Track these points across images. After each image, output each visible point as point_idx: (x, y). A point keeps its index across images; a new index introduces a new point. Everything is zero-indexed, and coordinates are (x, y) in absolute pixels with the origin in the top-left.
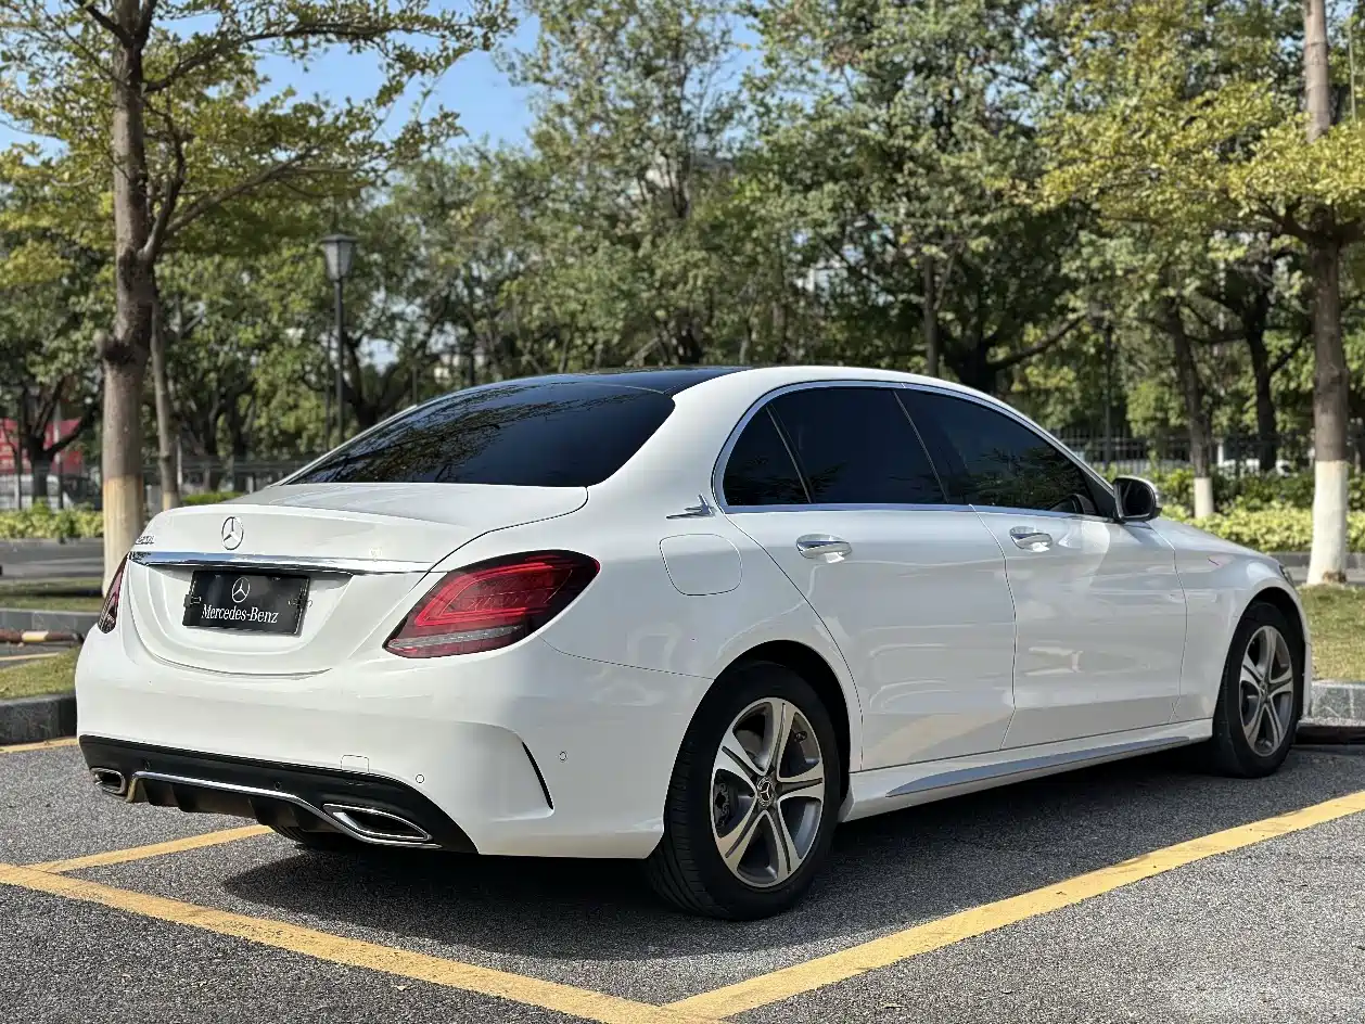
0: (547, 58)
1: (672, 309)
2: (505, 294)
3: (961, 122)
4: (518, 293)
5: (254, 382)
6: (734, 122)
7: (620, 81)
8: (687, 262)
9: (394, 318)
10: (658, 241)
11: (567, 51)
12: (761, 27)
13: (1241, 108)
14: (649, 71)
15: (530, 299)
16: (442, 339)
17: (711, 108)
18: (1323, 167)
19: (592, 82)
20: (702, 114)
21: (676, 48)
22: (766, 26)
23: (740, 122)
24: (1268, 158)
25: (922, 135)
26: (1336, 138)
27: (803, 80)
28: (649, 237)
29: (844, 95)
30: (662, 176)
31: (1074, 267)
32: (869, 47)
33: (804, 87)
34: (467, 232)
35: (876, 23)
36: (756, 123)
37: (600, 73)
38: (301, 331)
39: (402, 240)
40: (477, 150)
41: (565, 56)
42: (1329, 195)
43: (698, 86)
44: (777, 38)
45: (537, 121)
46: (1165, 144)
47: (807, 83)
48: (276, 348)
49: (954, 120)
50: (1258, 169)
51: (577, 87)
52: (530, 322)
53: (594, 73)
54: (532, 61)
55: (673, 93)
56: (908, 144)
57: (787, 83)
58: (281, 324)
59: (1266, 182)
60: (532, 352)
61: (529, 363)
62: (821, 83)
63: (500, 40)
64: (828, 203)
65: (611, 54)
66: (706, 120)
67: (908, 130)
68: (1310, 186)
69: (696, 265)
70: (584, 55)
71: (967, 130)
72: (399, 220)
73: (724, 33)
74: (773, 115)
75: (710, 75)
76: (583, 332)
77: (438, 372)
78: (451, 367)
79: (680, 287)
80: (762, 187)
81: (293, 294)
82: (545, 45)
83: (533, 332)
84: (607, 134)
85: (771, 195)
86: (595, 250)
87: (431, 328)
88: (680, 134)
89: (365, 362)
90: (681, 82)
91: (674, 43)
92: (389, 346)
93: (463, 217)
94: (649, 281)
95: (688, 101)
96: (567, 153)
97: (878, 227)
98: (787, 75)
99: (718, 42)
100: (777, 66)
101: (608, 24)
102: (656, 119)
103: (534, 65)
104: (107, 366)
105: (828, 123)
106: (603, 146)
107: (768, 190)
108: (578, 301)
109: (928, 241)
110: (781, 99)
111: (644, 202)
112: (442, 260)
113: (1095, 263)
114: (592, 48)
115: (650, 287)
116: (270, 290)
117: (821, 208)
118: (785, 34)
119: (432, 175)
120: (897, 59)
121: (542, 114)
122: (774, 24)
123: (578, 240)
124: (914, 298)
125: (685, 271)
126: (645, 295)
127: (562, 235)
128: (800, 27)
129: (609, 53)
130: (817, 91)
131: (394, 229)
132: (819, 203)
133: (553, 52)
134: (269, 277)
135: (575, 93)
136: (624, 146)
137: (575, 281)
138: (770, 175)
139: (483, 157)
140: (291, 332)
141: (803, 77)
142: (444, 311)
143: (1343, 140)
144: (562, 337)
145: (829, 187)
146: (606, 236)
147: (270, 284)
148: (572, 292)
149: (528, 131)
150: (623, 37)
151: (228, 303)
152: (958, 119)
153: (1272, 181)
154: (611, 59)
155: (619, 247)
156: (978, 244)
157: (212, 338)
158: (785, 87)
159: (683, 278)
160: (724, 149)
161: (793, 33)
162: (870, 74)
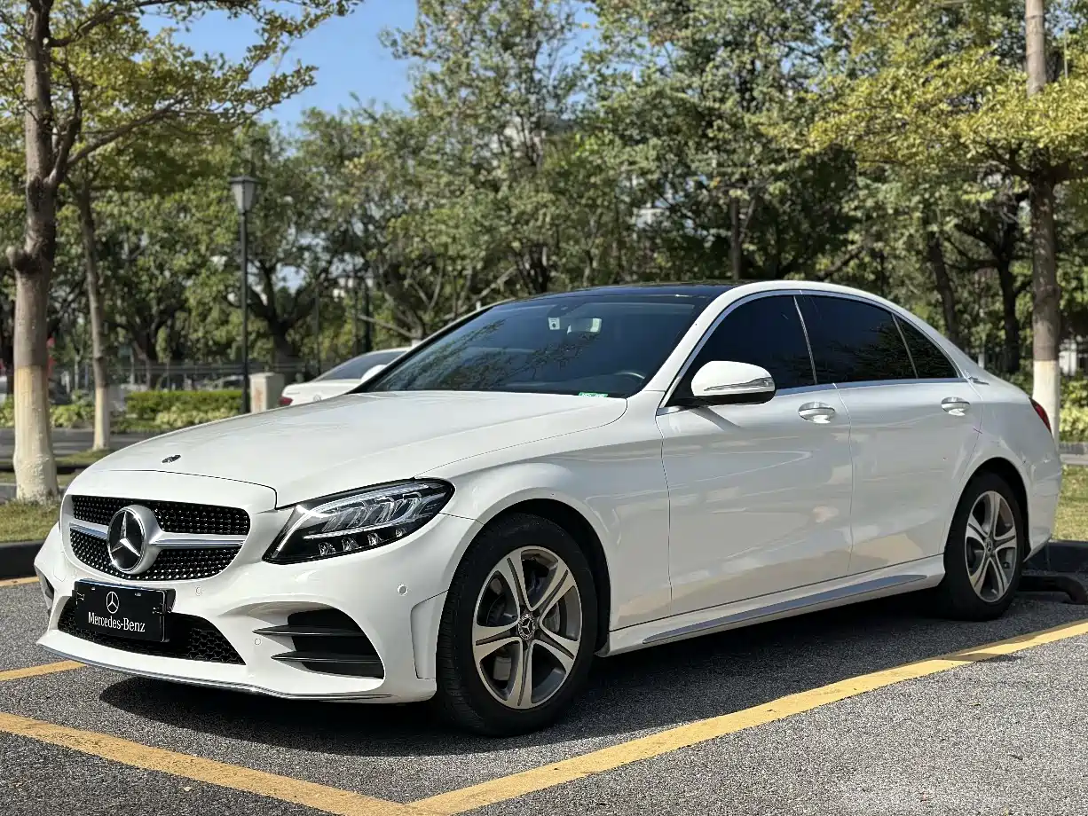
0: (423, 36)
1: (525, 241)
2: (391, 230)
3: (760, 88)
4: (402, 229)
5: (186, 300)
6: (577, 89)
7: (483, 55)
8: (538, 203)
9: (302, 249)
10: (514, 184)
11: (440, 30)
12: (598, 10)
13: (971, 69)
14: (507, 46)
15: (412, 233)
16: (341, 266)
17: (558, 77)
18: (1037, 117)
19: (460, 56)
20: (551, 82)
21: (529, 27)
22: (602, 9)
23: (583, 89)
24: (992, 109)
25: (728, 99)
26: (1049, 94)
27: (632, 54)
28: (507, 183)
29: (666, 66)
30: (518, 133)
31: (853, 206)
32: (687, 27)
33: (633, 60)
34: (360, 179)
35: (691, 8)
36: (594, 90)
37: (467, 48)
38: (224, 259)
39: (308, 185)
40: (365, 111)
41: (436, 33)
42: (1042, 140)
43: (547, 58)
44: (611, 19)
45: (413, 88)
46: (907, 98)
47: (635, 56)
48: (204, 272)
49: (754, 86)
50: (984, 120)
51: (448, 59)
52: (411, 252)
53: (462, 48)
54: (411, 38)
55: (527, 64)
56: (717, 105)
57: (618, 56)
58: (208, 254)
59: (991, 130)
60: (413, 277)
61: (411, 285)
62: (648, 57)
63: (352, 7)
64: (653, 154)
65: (476, 33)
66: (555, 87)
67: (718, 94)
68: (1025, 133)
69: (545, 206)
70: (454, 33)
71: (765, 94)
72: (307, 169)
73: (568, 16)
74: (609, 83)
75: (557, 50)
76: (453, 260)
77: (336, 292)
78: (347, 289)
79: (531, 224)
80: (599, 142)
81: (219, 229)
82: (422, 26)
83: (413, 261)
84: (472, 98)
85: (606, 148)
86: (462, 193)
87: (333, 257)
88: (533, 98)
89: (278, 286)
90: (533, 55)
91: (527, 24)
92: (297, 272)
93: (355, 166)
94: (506, 218)
95: (540, 71)
96: (440, 114)
97: (695, 174)
98: (619, 49)
99: (563, 22)
100: (611, 42)
101: (473, 9)
102: (513, 86)
103: (412, 42)
104: (17, 274)
105: (652, 89)
106: (469, 108)
107: (603, 144)
108: (448, 235)
109: (733, 186)
110: (615, 70)
111: (503, 153)
112: (340, 201)
113: (870, 203)
114: (460, 29)
115: (508, 223)
116: (200, 225)
117: (647, 159)
118: (617, 16)
119: (333, 132)
120: (710, 37)
121: (418, 83)
122: (608, 9)
123: (449, 184)
124: (723, 233)
125: (536, 209)
126: (503, 230)
127: (435, 180)
128: (630, 11)
129: (474, 33)
130: (643, 62)
131: (302, 176)
132: (645, 155)
133: (427, 32)
134: (198, 215)
135: (446, 64)
136: (487, 107)
137: (446, 218)
138: (606, 132)
139: (371, 116)
140: (215, 259)
141: (632, 51)
142: (343, 243)
143: (1054, 95)
144: (437, 265)
145: (654, 141)
146: (472, 181)
147: (199, 220)
148: (443, 227)
149: (406, 97)
150: (485, 19)
151: (166, 235)
152: (758, 85)
153: (995, 129)
154: (476, 37)
155: (482, 190)
156: (774, 188)
157: (152, 264)
158: (617, 59)
159: (534, 215)
160: (569, 111)
161: (624, 16)
162: (687, 49)
